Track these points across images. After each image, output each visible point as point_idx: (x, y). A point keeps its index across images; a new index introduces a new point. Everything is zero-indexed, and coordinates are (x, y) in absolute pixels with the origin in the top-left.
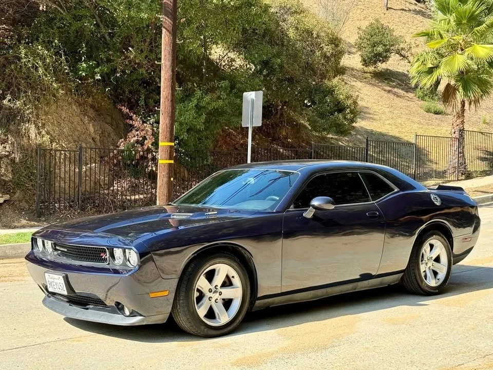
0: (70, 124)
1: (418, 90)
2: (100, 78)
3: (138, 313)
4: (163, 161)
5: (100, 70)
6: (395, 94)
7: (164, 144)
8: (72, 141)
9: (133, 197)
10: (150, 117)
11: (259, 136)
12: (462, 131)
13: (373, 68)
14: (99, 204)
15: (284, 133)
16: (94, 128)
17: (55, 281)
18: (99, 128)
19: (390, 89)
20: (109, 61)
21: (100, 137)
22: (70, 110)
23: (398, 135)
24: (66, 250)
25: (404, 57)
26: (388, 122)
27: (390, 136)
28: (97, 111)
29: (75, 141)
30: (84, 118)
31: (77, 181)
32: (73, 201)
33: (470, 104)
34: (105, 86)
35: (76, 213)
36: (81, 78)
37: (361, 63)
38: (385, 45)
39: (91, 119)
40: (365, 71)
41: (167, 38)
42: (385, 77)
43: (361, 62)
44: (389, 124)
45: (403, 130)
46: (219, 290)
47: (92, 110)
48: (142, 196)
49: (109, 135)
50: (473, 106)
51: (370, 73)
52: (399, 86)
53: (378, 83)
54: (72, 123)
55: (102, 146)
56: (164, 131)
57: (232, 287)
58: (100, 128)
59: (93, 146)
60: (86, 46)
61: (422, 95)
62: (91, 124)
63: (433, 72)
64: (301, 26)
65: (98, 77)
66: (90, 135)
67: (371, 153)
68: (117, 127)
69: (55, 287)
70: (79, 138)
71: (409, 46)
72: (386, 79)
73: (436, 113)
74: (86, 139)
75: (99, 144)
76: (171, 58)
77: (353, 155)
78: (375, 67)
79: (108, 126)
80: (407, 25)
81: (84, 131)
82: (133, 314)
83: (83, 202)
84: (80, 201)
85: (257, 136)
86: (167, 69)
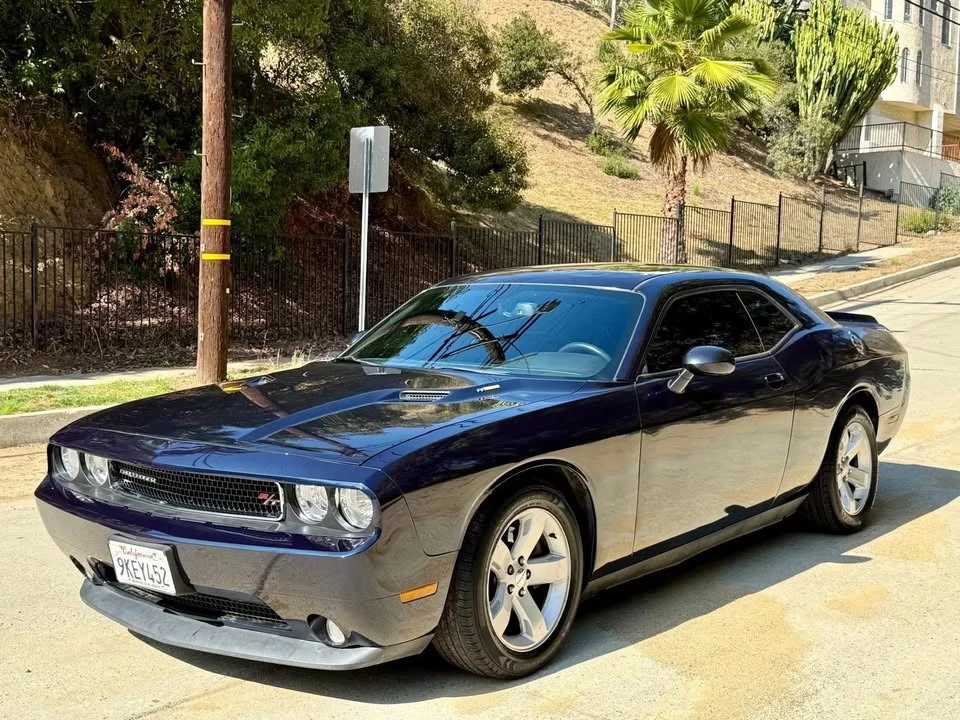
0: (7, 181)
1: (591, 136)
2: (62, 90)
3: (367, 640)
4: (210, 256)
5: (64, 75)
6: (554, 141)
7: (210, 222)
8: (13, 213)
9: (138, 323)
10: (162, 170)
11: (349, 209)
12: (682, 207)
13: (517, 97)
14: (72, 337)
15: (391, 206)
16: (54, 189)
17: (140, 560)
18: (63, 188)
19: (546, 133)
20: (79, 58)
21: (66, 207)
22: (7, 151)
23: (570, 212)
24: (153, 480)
25: (569, 79)
26: (549, 190)
27: (558, 213)
28: (54, 155)
29: (18, 214)
30: (35, 168)
31: (28, 291)
32: (19, 331)
33: (695, 161)
34: (71, 108)
35: (29, 355)
36: (25, 90)
37: (500, 87)
38: (540, 58)
39: (47, 171)
40: (505, 101)
41: (214, 13)
42: (536, 112)
43: (498, 85)
44: (552, 193)
45: (578, 205)
46: (528, 566)
47: (46, 154)
48: (154, 321)
49: (82, 205)
50: (699, 165)
51: (512, 104)
52: (559, 129)
53: (527, 123)
54: (11, 178)
55: (71, 224)
56: (210, 199)
57: (548, 557)
58: (66, 189)
59: (53, 223)
60: (32, 30)
61: (597, 144)
62: (48, 181)
63: (635, 105)
64: (424, 13)
65: (59, 89)
66: (46, 202)
67: (531, 242)
68: (96, 187)
69: (139, 573)
70: (25, 208)
71: (577, 62)
72: (538, 116)
73: (623, 175)
74: (38, 210)
75: (64, 219)
76: (222, 54)
77: (506, 247)
78: (521, 96)
79: (78, 185)
80: (564, 26)
81: (34, 195)
82: (352, 641)
83: (40, 332)
84: (35, 332)
85: (345, 210)
86: (214, 76)
